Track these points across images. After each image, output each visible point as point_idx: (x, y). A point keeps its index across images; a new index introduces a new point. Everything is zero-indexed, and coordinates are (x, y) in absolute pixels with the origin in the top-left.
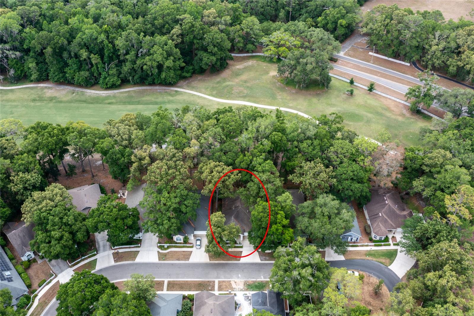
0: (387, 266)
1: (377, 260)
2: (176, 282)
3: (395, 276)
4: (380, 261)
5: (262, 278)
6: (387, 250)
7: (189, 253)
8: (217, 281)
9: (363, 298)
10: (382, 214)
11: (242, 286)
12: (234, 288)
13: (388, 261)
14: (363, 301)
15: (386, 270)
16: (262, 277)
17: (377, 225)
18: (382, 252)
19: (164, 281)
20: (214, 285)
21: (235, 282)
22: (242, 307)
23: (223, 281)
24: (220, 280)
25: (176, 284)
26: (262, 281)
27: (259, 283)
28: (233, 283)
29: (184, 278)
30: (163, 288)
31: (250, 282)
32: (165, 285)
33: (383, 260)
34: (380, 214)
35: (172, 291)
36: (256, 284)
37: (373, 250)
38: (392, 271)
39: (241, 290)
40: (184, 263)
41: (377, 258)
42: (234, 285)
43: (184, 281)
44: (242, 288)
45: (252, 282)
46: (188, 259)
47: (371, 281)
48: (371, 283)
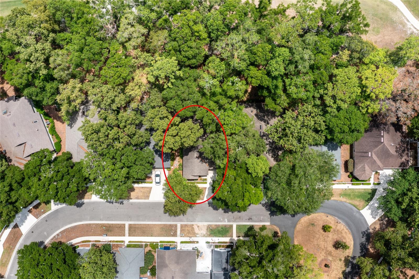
0: (359, 210)
1: (351, 202)
2: (137, 226)
3: (364, 222)
4: (353, 203)
5: (225, 222)
6: (365, 189)
7: (148, 190)
8: (179, 224)
9: (326, 247)
10: (372, 155)
11: (204, 231)
12: (197, 234)
13: (363, 203)
14: (324, 251)
15: (357, 215)
16: (226, 220)
17: (362, 167)
18: (359, 192)
19: (124, 225)
20: (177, 229)
21: (198, 227)
22: (204, 254)
23: (186, 225)
24: (183, 223)
25: (138, 228)
26: (225, 226)
27: (222, 228)
28: (195, 227)
29: (145, 221)
30: (125, 232)
31: (213, 226)
32: (126, 229)
33: (357, 202)
34: (370, 153)
35: (134, 236)
36: (220, 228)
37: (350, 189)
38: (363, 216)
39: (204, 236)
40: (144, 202)
41: (351, 199)
42: (196, 230)
43: (146, 225)
44: (205, 233)
45: (216, 227)
46: (148, 197)
47: (338, 228)
48: (338, 231)
